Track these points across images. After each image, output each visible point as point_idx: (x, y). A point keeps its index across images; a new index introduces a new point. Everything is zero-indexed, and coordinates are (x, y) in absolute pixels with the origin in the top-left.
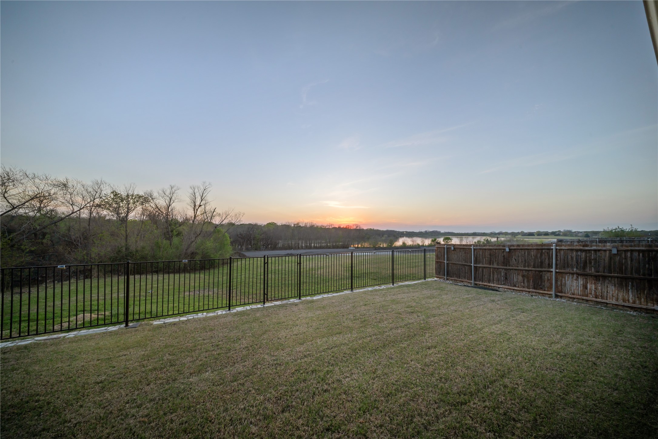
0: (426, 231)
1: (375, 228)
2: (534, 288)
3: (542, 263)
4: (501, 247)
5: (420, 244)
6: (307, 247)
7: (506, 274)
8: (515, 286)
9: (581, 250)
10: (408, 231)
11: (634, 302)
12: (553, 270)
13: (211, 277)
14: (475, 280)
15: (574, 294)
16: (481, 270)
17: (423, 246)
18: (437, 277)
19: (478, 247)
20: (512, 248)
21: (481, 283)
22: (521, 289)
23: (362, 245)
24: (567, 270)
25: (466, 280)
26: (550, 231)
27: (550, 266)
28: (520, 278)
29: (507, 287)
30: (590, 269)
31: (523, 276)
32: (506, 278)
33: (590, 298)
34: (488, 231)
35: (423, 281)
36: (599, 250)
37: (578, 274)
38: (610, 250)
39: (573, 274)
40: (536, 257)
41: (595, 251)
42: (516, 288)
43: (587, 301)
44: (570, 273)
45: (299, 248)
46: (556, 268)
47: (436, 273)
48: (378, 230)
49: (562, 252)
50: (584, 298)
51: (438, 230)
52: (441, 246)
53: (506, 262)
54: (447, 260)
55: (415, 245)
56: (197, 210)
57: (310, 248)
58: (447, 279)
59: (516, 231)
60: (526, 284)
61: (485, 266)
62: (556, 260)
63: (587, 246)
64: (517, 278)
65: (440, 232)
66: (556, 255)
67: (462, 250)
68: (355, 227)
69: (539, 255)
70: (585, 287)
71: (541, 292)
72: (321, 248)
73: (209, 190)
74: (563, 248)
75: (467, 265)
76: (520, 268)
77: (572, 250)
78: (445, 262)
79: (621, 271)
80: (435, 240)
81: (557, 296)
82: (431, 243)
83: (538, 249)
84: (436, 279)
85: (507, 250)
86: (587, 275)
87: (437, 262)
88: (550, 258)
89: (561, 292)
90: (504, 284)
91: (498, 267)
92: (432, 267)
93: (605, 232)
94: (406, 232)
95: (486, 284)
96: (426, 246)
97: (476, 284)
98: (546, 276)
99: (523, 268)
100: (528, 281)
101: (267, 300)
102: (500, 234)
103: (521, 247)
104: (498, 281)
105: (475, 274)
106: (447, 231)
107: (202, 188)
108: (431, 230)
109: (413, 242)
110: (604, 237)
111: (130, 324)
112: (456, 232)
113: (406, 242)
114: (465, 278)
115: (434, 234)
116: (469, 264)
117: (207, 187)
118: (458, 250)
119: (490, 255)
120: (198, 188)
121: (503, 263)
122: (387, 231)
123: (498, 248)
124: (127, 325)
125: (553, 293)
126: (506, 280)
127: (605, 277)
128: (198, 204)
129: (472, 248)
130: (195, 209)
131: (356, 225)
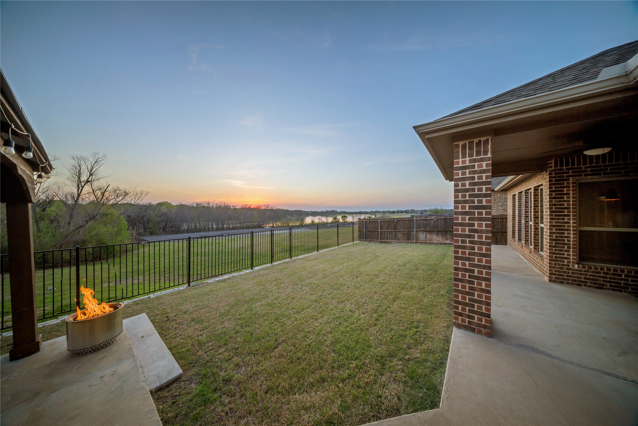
0: (327, 211)
1: (285, 209)
2: (407, 240)
3: (410, 227)
4: (393, 220)
5: (325, 222)
6: (218, 229)
7: (395, 234)
8: (399, 240)
9: (424, 220)
10: (313, 211)
11: (441, 241)
12: (415, 230)
13: (123, 266)
14: (380, 239)
15: (422, 241)
16: (383, 233)
17: (327, 223)
18: (359, 240)
19: (382, 220)
20: (398, 220)
21: (383, 241)
22: (402, 241)
23: (276, 224)
24: (420, 229)
25: (376, 240)
26: (404, 210)
27: (413, 228)
28: (401, 235)
29: (396, 241)
30: (428, 228)
31: (403, 234)
32: (395, 237)
33: (428, 241)
34: (369, 210)
35: (352, 243)
36: (431, 219)
37: (424, 231)
38: (434, 219)
39: (422, 231)
40: (408, 224)
41: (429, 220)
42: (400, 241)
43: (427, 243)
44: (421, 231)
45: (209, 230)
46: (416, 229)
47: (359, 238)
48: (287, 210)
49: (418, 221)
50: (426, 242)
51: (336, 210)
52: (362, 221)
53: (395, 228)
54: (365, 229)
55: (321, 223)
56: (83, 187)
57: (223, 229)
58: (365, 241)
59: (385, 210)
60: (404, 238)
61: (385, 230)
62: (416, 225)
63: (426, 218)
64: (400, 236)
65: (337, 211)
66: (416, 223)
67: (373, 223)
68: (265, 208)
69: (409, 223)
70: (426, 237)
71: (410, 241)
72: (234, 228)
73: (101, 163)
74: (418, 219)
75: (376, 231)
76: (401, 230)
77: (421, 220)
78: (364, 230)
79: (437, 228)
80: (336, 217)
81: (416, 243)
82: (333, 221)
83: (409, 220)
84: (358, 241)
85: (396, 221)
86: (427, 231)
87: (359, 231)
88: (413, 224)
89: (417, 240)
90: (394, 240)
91: (391, 231)
92: (356, 234)
93: (430, 210)
94: (311, 211)
95: (386, 241)
96: (329, 223)
97: (381, 242)
98: (412, 233)
99: (402, 230)
100: (405, 237)
101: (273, 261)
102: (376, 212)
103: (402, 219)
104: (392, 239)
105: (380, 235)
106: (342, 210)
107: (92, 160)
108: (330, 210)
109: (320, 220)
110: (430, 213)
111: (192, 284)
112: (348, 211)
113: (314, 220)
114: (375, 239)
115: (333, 213)
116: (377, 230)
117: (99, 159)
118: (371, 223)
119: (388, 224)
120: (85, 160)
121: (394, 228)
122: (296, 211)
123: (391, 220)
124: (189, 285)
125: (414, 241)
126: (395, 238)
127: (432, 231)
128: (84, 178)
129: (379, 221)
130: (80, 186)
131: (267, 205)
